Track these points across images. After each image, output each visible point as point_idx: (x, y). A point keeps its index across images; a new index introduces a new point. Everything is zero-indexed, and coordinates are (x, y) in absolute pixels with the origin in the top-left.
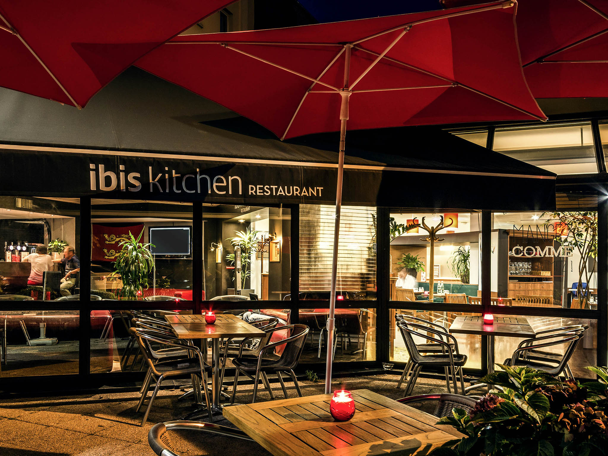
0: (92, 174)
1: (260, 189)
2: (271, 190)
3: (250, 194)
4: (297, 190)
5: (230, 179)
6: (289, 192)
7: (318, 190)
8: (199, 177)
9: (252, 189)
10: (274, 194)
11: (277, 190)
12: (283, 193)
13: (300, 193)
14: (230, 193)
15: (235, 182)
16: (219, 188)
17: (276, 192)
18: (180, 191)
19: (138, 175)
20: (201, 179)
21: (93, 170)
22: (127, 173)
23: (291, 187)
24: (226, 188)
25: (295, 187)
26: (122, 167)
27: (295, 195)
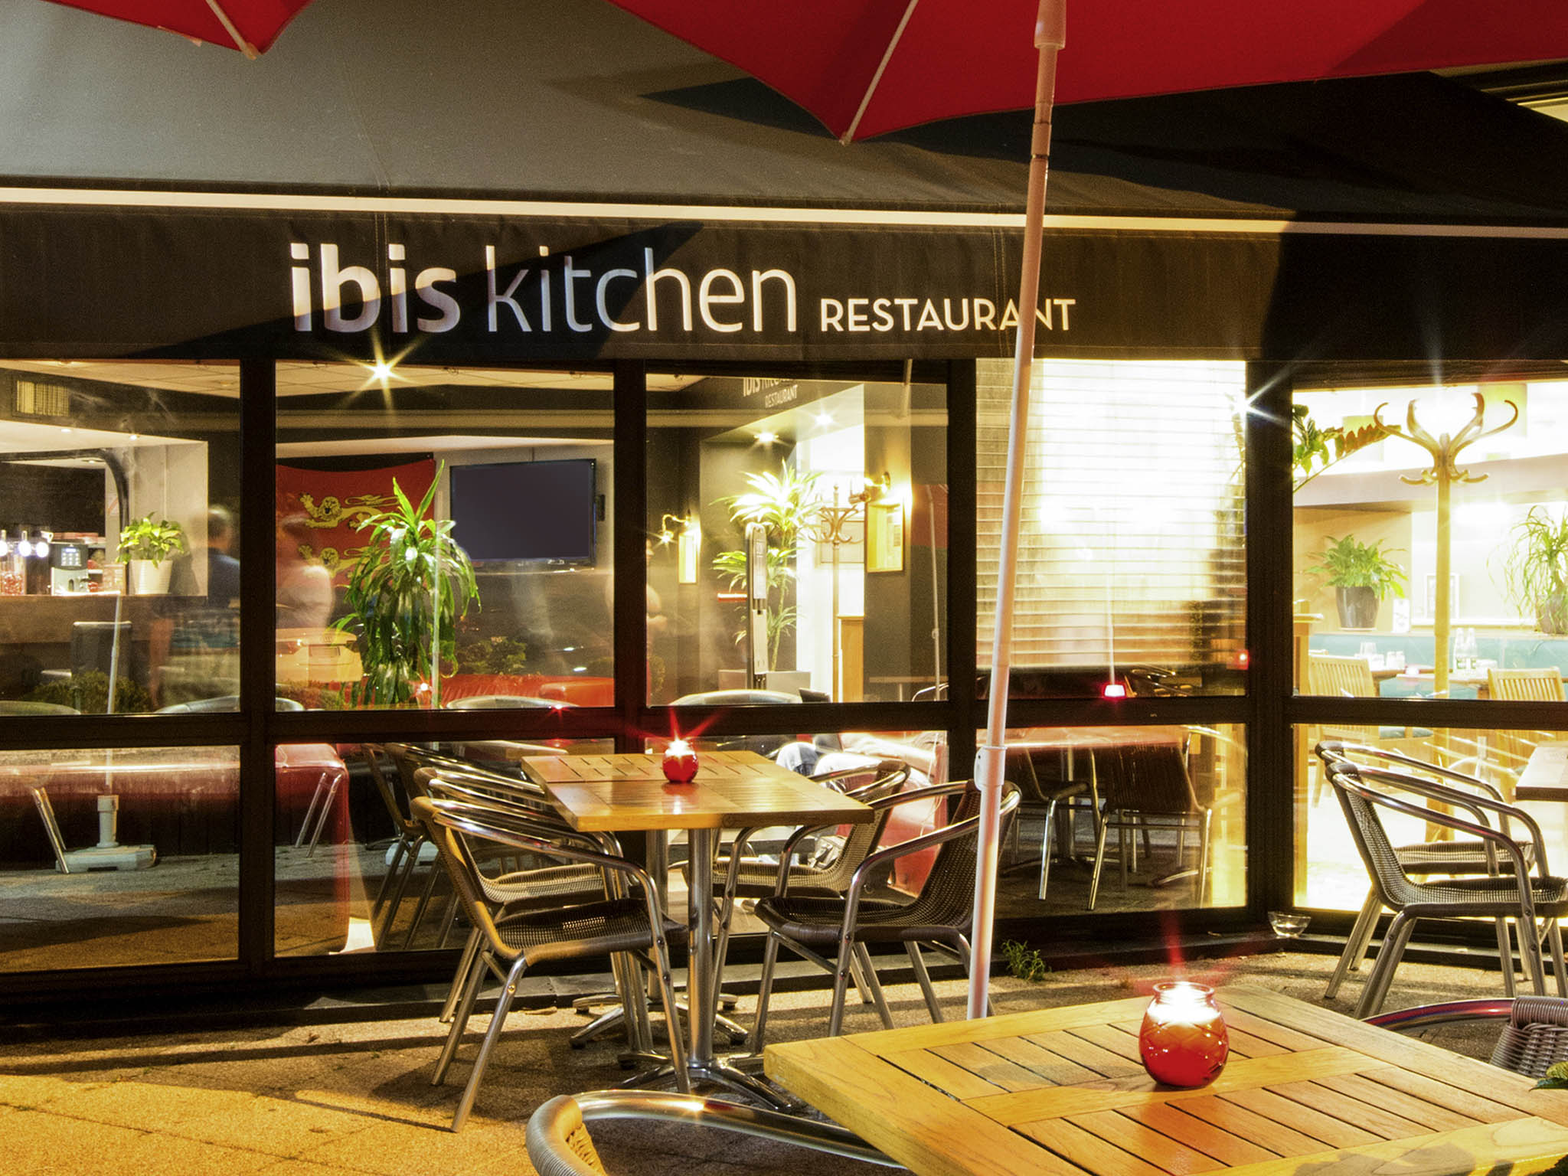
0: (300, 278)
1: (859, 310)
2: (896, 312)
3: (824, 328)
4: (984, 311)
5: (758, 278)
6: (957, 318)
7: (1056, 311)
8: (651, 279)
9: (832, 312)
10: (907, 327)
11: (916, 312)
12: (936, 323)
13: (997, 321)
14: (758, 326)
15: (773, 292)
16: (721, 313)
17: (915, 320)
18: (588, 328)
19: (447, 275)
20: (659, 284)
21: (301, 263)
22: (412, 268)
23: (965, 302)
24: (742, 312)
25: (977, 302)
26: (396, 252)
27: (978, 327)
